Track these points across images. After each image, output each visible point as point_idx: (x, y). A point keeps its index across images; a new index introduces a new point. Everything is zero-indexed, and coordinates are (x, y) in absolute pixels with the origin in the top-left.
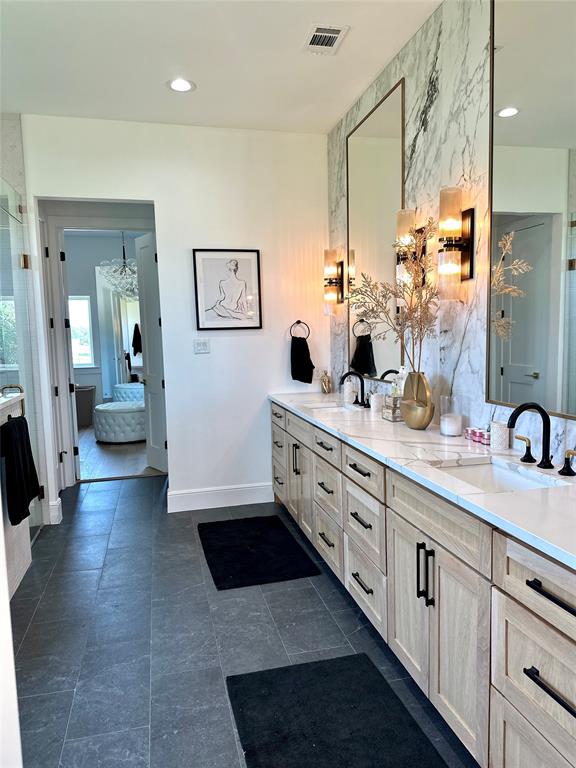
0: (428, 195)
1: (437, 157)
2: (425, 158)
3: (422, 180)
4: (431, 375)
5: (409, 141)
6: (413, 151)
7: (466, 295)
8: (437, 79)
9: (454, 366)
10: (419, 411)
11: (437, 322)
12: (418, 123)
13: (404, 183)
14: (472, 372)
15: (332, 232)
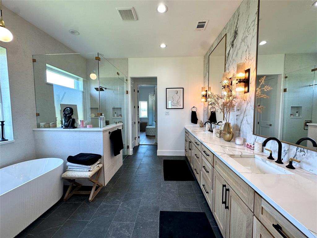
0: (233, 67)
1: (237, 55)
2: (232, 56)
3: (231, 63)
4: (233, 124)
5: (227, 52)
6: (229, 55)
7: (246, 98)
8: (237, 30)
9: (241, 122)
10: (228, 135)
11: (235, 107)
12: (231, 46)
13: (225, 65)
14: (248, 124)
15: (204, 82)
